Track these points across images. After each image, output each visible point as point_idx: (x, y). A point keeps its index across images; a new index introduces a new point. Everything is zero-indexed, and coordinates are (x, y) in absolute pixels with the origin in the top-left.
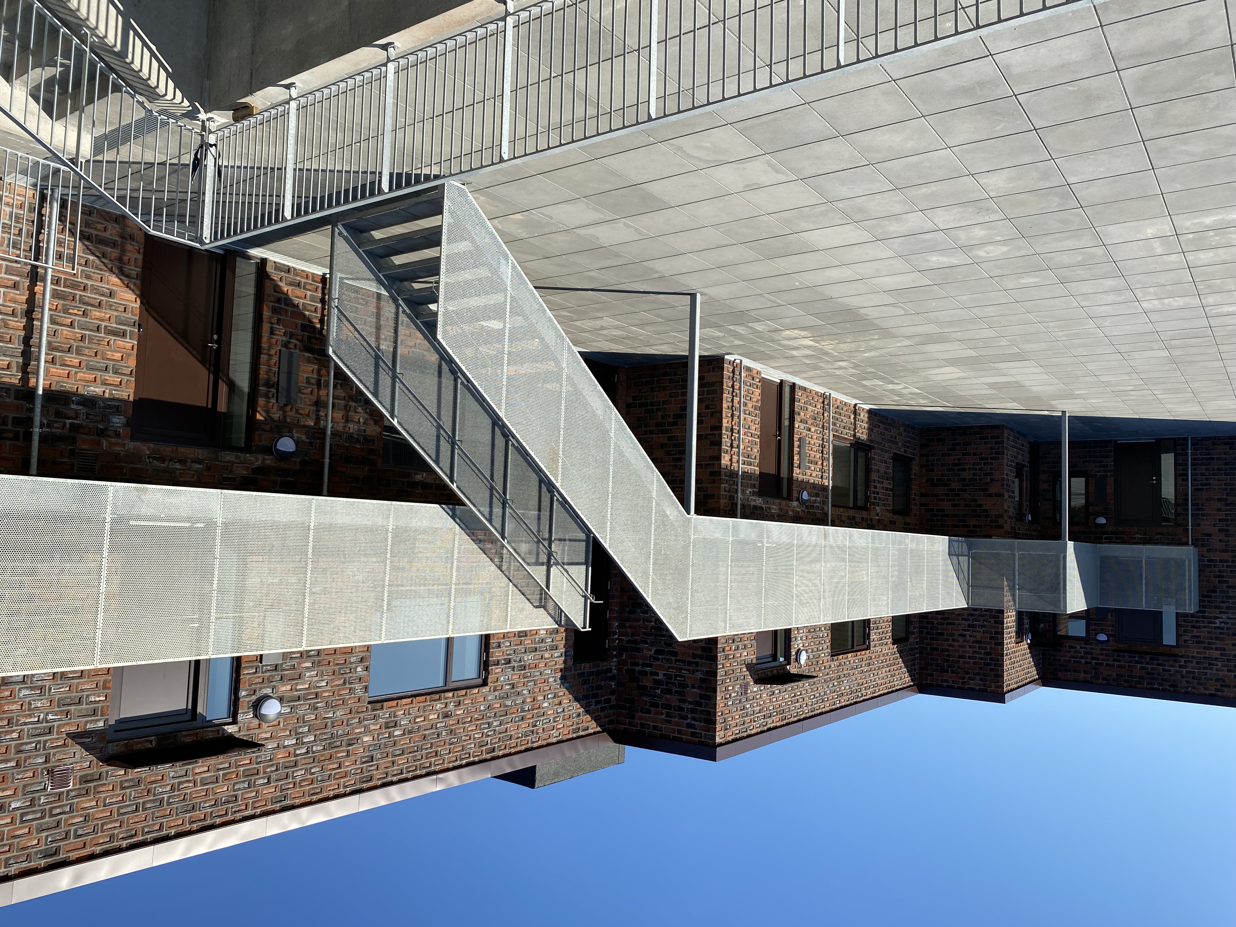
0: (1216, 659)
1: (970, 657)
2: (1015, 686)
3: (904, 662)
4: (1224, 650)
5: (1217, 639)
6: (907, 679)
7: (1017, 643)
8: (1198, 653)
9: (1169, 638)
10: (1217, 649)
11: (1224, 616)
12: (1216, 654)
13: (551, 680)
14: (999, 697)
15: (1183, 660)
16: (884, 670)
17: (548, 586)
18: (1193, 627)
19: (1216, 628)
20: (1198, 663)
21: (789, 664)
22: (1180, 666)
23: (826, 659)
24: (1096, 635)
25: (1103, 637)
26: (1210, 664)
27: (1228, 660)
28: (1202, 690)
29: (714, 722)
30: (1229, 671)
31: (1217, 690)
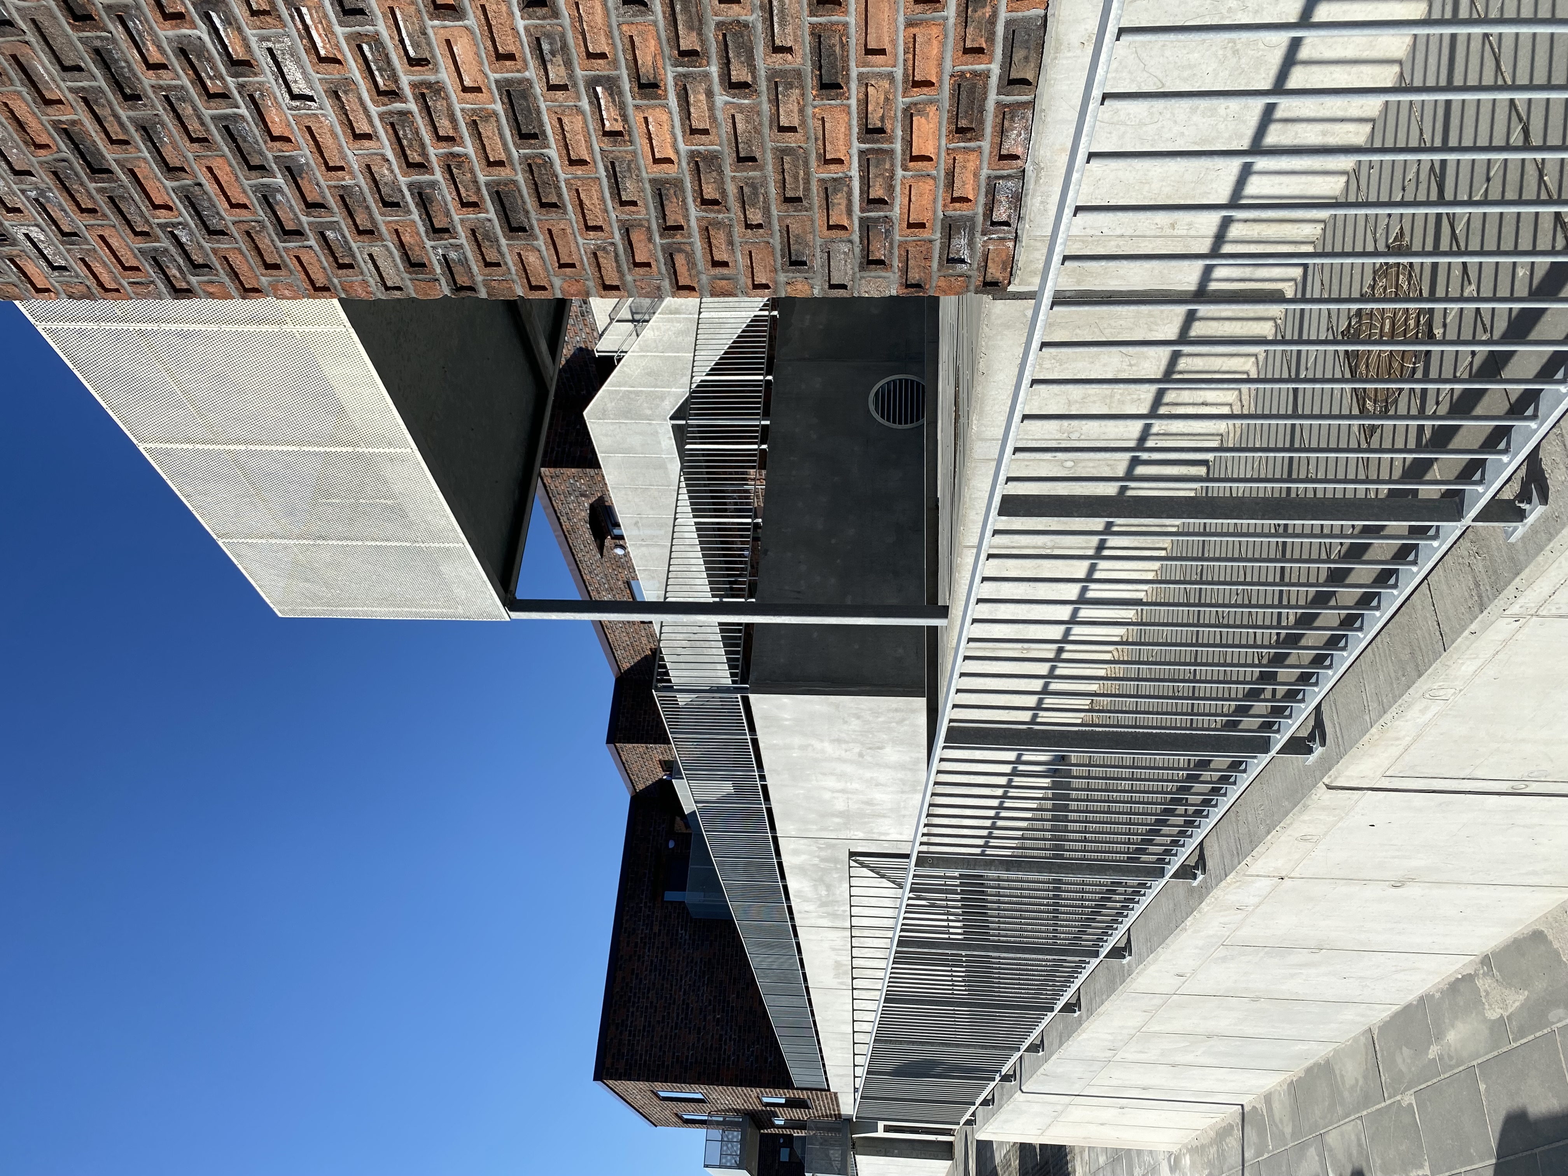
0: (651, 929)
1: (645, 718)
2: (624, 759)
3: (639, 662)
4: (659, 935)
5: (668, 930)
6: (626, 666)
7: (660, 761)
8: (657, 916)
9: (671, 896)
10: (660, 930)
11: (687, 937)
12: (656, 929)
13: (578, 338)
14: (612, 738)
15: (651, 905)
16: (627, 639)
17: (618, 321)
18: (679, 913)
19: (677, 931)
20: (648, 915)
21: (612, 538)
22: (646, 903)
23: (623, 575)
24: (674, 840)
25: (671, 844)
26: (647, 924)
27: (650, 938)
28: (625, 918)
29: (555, 467)
30: (641, 938)
31: (626, 929)
